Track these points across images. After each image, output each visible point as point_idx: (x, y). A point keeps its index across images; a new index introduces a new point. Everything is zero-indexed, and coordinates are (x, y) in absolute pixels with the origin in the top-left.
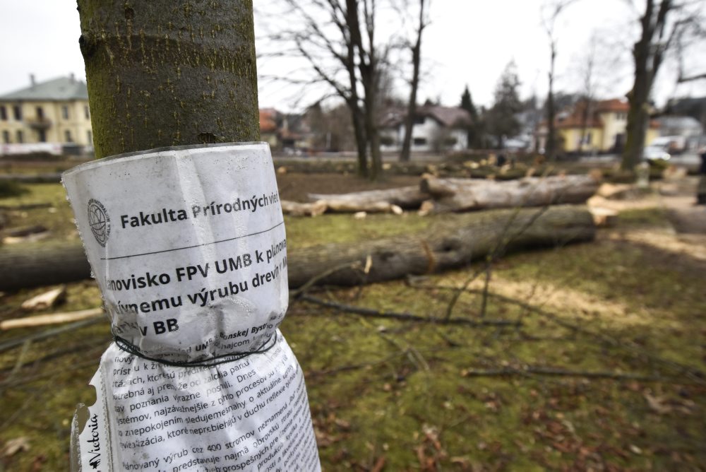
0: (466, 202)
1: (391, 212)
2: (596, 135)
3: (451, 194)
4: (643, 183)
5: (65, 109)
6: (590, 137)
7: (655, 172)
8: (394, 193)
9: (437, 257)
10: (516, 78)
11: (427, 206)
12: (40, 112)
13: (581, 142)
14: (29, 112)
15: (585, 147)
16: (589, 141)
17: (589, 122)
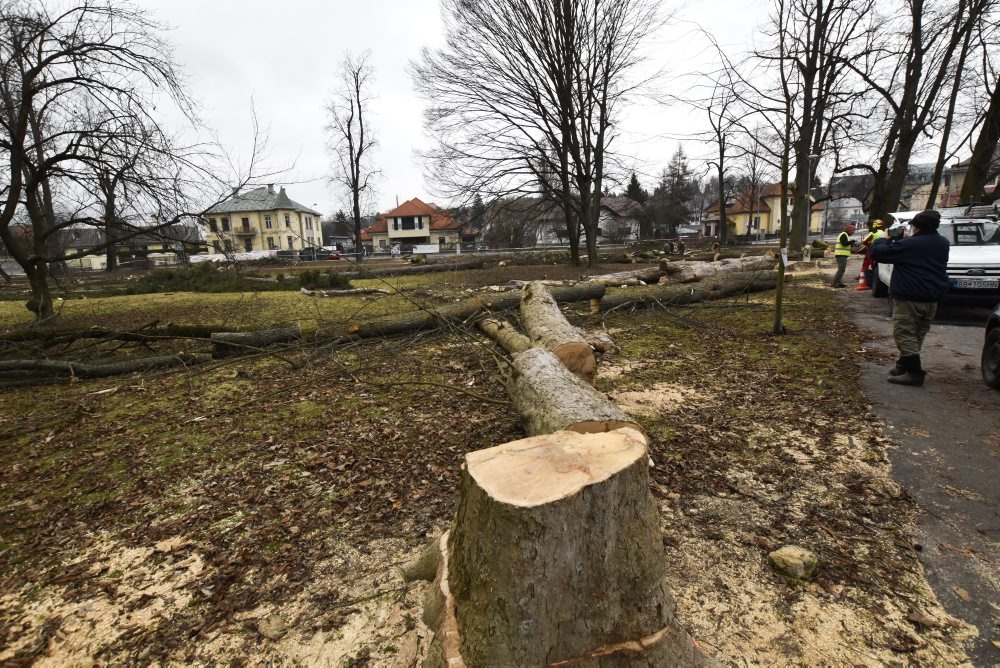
0: (689, 276)
1: (639, 284)
2: (763, 218)
3: (680, 271)
4: (807, 260)
5: (267, 218)
6: (757, 221)
7: (818, 251)
8: (636, 272)
9: (712, 292)
10: (684, 167)
11: (663, 280)
12: (245, 222)
13: (749, 227)
14: (236, 223)
15: (753, 231)
16: (756, 226)
17: (756, 207)
